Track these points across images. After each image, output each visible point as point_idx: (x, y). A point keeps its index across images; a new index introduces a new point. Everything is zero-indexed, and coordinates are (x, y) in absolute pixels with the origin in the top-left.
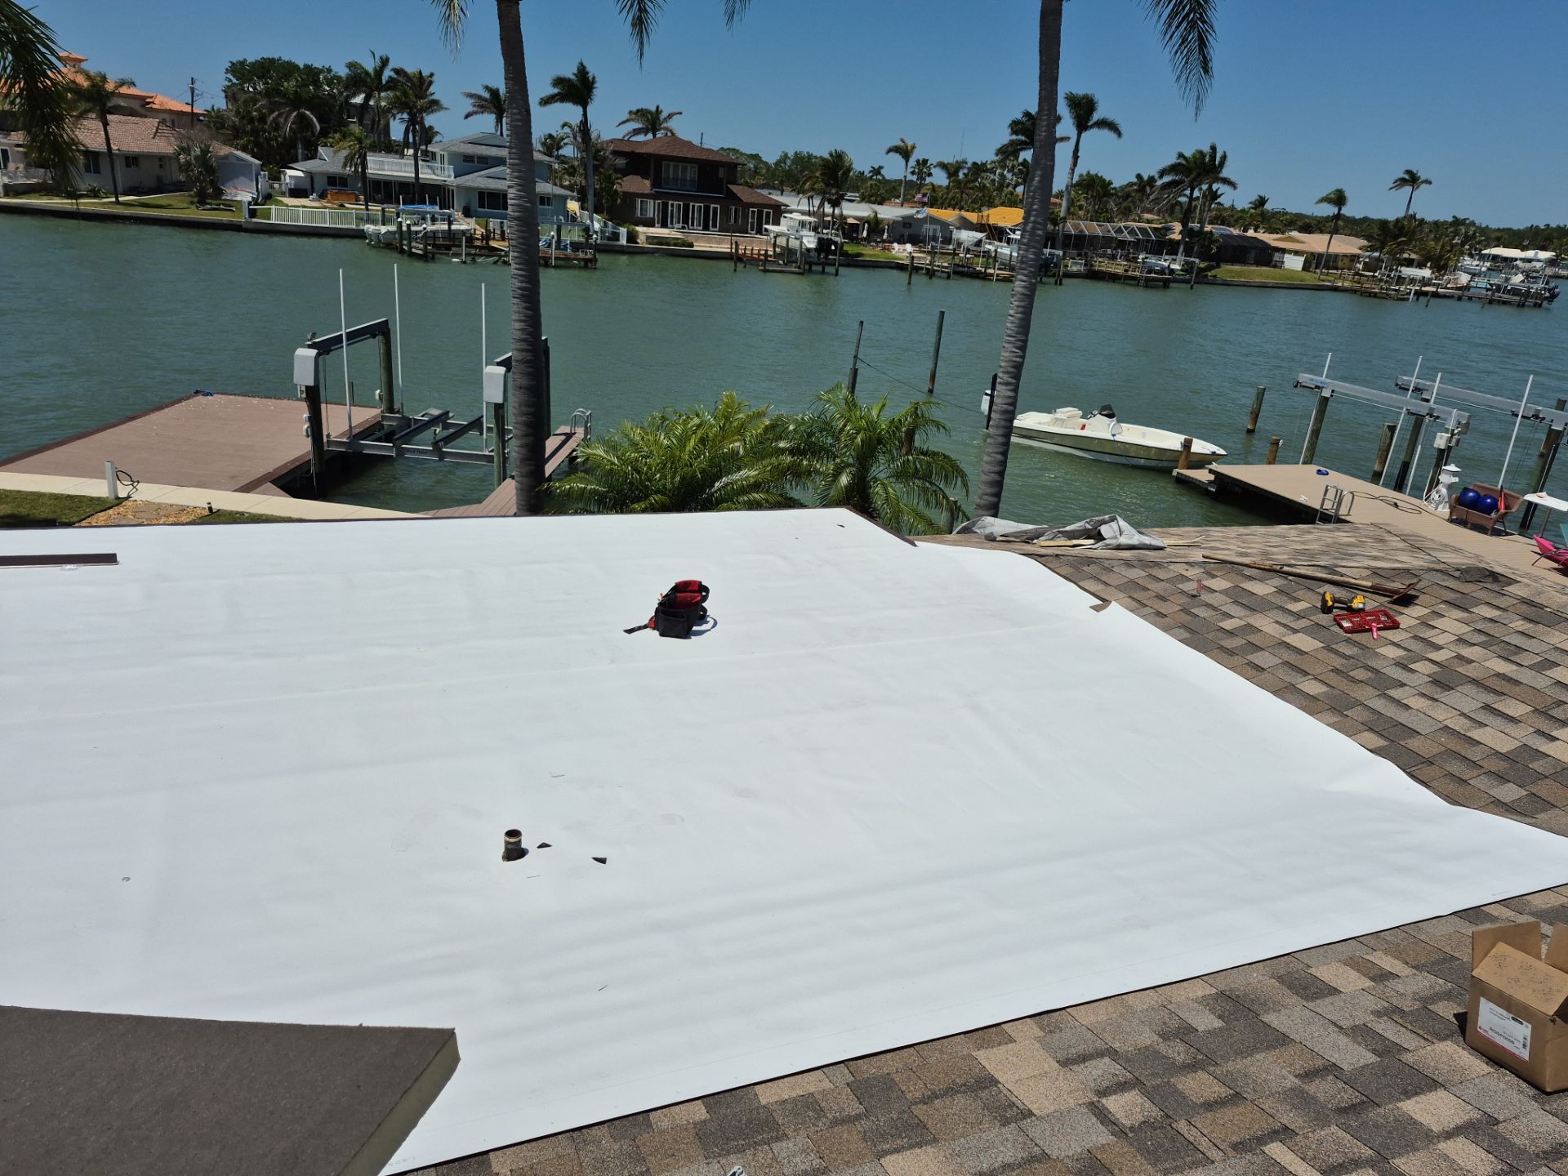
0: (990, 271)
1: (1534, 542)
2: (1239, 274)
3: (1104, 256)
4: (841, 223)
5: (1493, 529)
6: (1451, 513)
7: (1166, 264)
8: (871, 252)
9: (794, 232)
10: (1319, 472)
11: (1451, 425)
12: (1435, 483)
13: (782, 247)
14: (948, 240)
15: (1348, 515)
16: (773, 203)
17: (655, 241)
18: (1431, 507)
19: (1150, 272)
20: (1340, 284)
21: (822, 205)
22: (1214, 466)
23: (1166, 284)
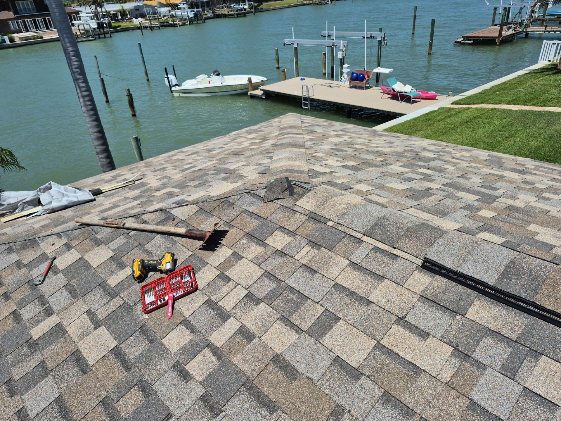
0: (175, 23)
1: (380, 88)
2: (270, 5)
3: (219, 8)
4: (107, 15)
5: (366, 87)
6: (350, 84)
7: (242, 7)
8: (124, 24)
9: (86, 22)
10: (301, 79)
11: (341, 47)
12: (342, 73)
13: (83, 30)
14: (155, 13)
15: (313, 95)
16: (74, 11)
17: (24, 39)
18: (343, 84)
19: (237, 11)
20: (305, 2)
21: (96, 9)
22: (262, 87)
23: (244, 15)
